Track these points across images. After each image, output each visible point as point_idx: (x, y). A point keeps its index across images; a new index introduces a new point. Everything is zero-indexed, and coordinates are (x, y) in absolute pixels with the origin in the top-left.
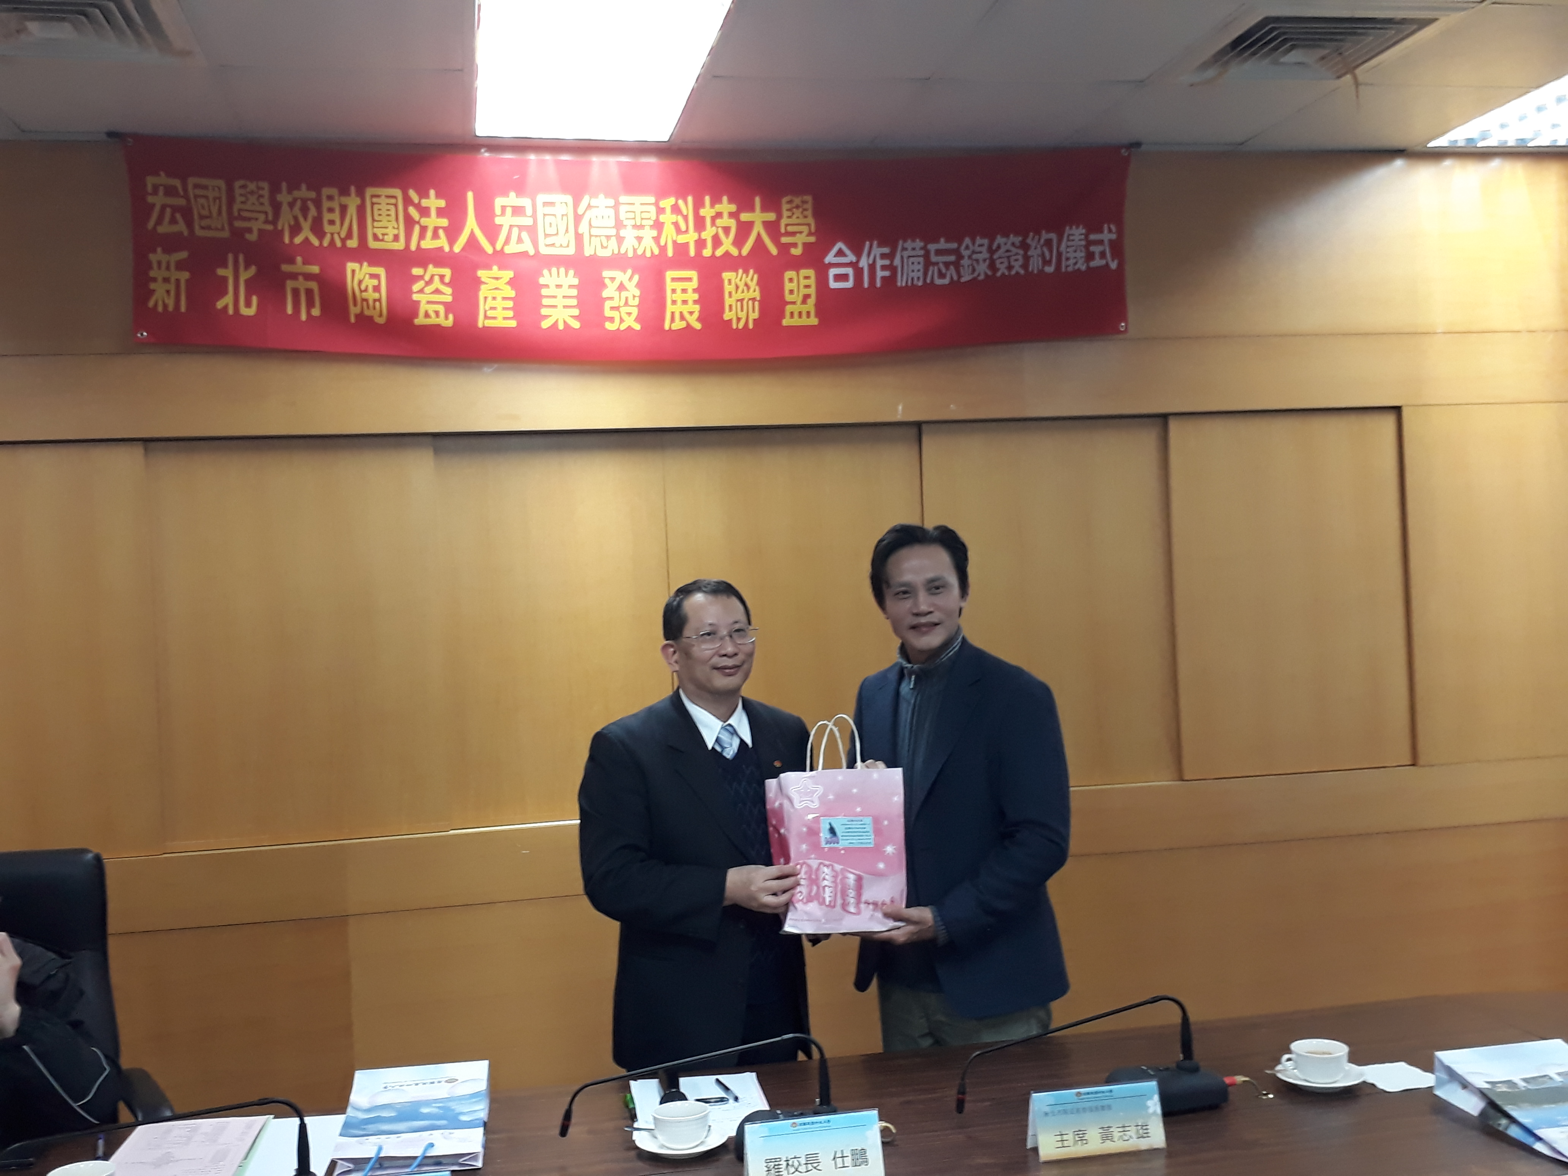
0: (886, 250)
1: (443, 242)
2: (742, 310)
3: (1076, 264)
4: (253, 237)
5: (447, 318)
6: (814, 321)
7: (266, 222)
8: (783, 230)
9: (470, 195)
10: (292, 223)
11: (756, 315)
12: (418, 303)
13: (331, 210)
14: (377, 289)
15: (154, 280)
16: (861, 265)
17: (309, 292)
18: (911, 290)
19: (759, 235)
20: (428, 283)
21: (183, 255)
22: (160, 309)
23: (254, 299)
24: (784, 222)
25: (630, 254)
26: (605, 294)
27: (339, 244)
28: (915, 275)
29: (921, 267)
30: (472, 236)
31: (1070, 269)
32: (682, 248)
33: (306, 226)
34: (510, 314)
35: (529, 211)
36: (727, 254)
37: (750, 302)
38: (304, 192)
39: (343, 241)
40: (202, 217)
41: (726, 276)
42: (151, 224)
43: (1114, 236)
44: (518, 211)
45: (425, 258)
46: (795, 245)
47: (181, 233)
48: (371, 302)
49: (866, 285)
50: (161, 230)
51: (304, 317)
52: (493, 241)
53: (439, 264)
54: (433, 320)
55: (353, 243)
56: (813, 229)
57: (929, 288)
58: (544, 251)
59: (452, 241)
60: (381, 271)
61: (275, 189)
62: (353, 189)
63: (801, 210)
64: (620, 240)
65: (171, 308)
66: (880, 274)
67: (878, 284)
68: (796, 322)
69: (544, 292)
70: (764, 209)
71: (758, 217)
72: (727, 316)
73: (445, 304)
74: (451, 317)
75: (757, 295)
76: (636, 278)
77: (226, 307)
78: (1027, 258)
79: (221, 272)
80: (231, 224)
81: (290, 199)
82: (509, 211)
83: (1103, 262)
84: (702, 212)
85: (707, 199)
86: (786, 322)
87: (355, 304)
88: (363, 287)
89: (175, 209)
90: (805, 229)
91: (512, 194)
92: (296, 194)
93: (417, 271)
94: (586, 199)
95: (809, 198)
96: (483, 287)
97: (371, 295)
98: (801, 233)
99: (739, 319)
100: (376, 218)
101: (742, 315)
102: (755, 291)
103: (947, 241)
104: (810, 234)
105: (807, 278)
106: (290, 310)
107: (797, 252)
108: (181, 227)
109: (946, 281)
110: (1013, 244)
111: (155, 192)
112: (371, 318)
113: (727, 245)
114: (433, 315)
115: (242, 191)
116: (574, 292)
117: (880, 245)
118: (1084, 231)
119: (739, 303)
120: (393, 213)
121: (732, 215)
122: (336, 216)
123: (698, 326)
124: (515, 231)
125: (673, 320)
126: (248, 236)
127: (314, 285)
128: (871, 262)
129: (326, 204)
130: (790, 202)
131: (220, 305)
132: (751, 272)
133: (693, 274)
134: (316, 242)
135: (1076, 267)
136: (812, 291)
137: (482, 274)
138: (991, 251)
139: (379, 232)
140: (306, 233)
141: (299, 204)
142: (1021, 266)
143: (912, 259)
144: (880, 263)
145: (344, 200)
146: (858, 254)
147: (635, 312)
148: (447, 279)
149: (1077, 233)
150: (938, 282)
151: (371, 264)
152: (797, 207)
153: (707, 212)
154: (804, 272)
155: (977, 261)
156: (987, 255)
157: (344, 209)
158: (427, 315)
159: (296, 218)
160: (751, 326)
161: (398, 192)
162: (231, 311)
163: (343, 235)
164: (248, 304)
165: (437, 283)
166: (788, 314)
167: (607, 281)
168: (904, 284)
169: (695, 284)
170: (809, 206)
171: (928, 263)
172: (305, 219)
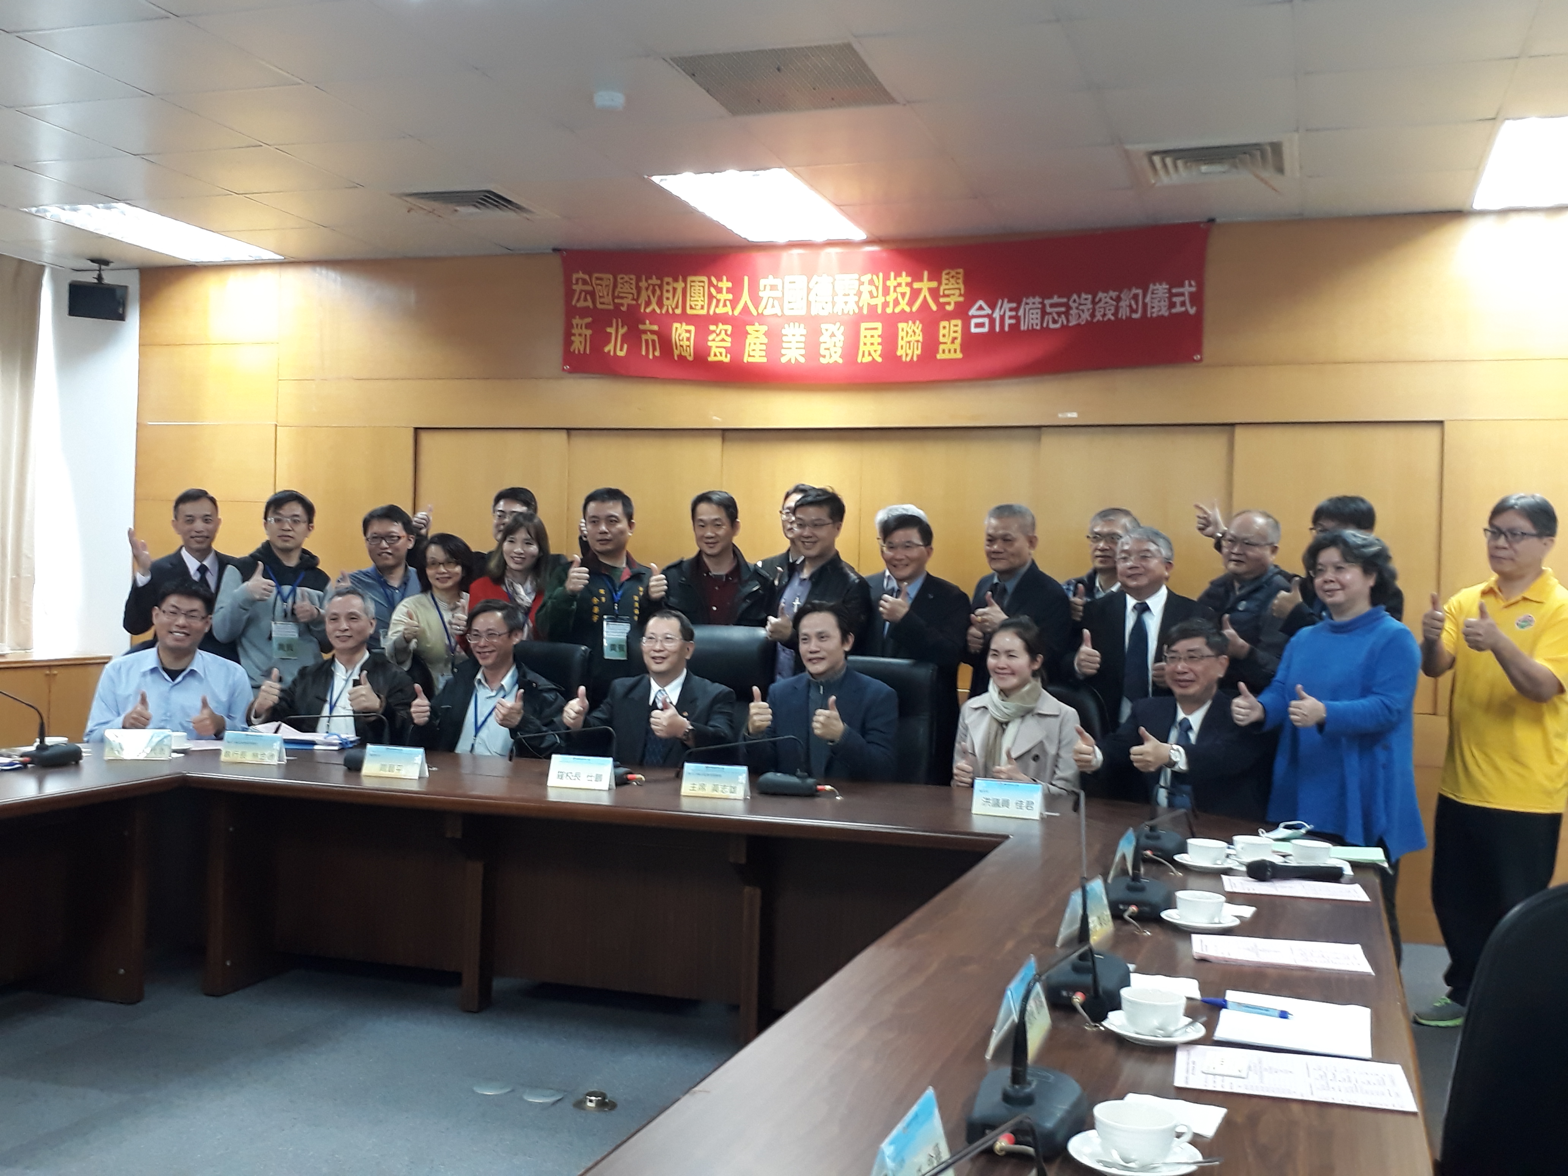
0: (1014, 305)
1: (728, 309)
2: (910, 348)
3: (1160, 311)
4: (624, 309)
5: (726, 356)
6: (959, 355)
7: (633, 299)
8: (941, 293)
9: (746, 279)
10: (647, 299)
11: (919, 352)
12: (710, 347)
13: (668, 291)
14: (688, 339)
15: (574, 335)
16: (994, 316)
17: (653, 341)
18: (1031, 332)
19: (925, 297)
20: (718, 335)
21: (589, 320)
22: (577, 352)
23: (625, 346)
24: (942, 289)
25: (840, 313)
26: (822, 339)
27: (671, 311)
28: (1035, 322)
29: (1039, 316)
30: (746, 306)
31: (1154, 315)
32: (872, 308)
33: (654, 301)
34: (764, 353)
35: (780, 288)
36: (903, 311)
37: (916, 344)
38: (654, 281)
39: (673, 310)
40: (600, 297)
41: (901, 325)
42: (574, 303)
43: (1193, 289)
44: (773, 288)
45: (717, 319)
46: (949, 303)
47: (589, 307)
48: (685, 348)
49: (997, 329)
50: (579, 305)
51: (651, 357)
52: (757, 308)
53: (725, 323)
54: (719, 358)
55: (678, 311)
56: (962, 292)
57: (1045, 330)
58: (787, 313)
59: (733, 309)
60: (692, 328)
61: (639, 280)
62: (681, 277)
63: (955, 278)
64: (834, 304)
65: (582, 352)
66: (1008, 322)
67: (1007, 329)
68: (947, 356)
69: (784, 339)
70: (930, 279)
71: (925, 285)
72: (899, 353)
73: (725, 348)
74: (729, 356)
75: (920, 338)
76: (842, 328)
77: (609, 352)
78: (1117, 308)
79: (609, 330)
80: (613, 301)
81: (646, 285)
82: (768, 288)
83: (1183, 309)
84: (888, 283)
85: (892, 274)
86: (940, 356)
87: (676, 348)
88: (681, 338)
89: (587, 292)
90: (957, 292)
91: (771, 277)
92: (650, 282)
93: (712, 328)
94: (815, 278)
95: (961, 270)
96: (749, 336)
97: (685, 343)
98: (954, 295)
99: (907, 355)
100: (693, 294)
101: (910, 352)
102: (919, 335)
103: (1059, 297)
104: (960, 295)
105: (956, 326)
106: (644, 353)
107: (949, 308)
108: (589, 304)
109: (1058, 326)
110: (1111, 298)
111: (577, 283)
112: (685, 357)
113: (903, 305)
114: (718, 354)
115: (622, 281)
116: (803, 339)
117: (1010, 301)
118: (1167, 287)
119: (908, 345)
120: (702, 292)
121: (907, 284)
122: (670, 295)
123: (879, 360)
124: (771, 300)
125: (863, 356)
126: (622, 308)
127: (655, 337)
128: (1002, 313)
129: (666, 287)
130: (948, 274)
131: (606, 349)
132: (918, 322)
133: (879, 325)
134: (658, 311)
135: (1160, 313)
136: (959, 335)
137: (749, 328)
138: (1094, 303)
139: (693, 304)
140: (654, 306)
141: (651, 287)
142: (1112, 315)
143: (1031, 311)
144: (1008, 314)
145: (675, 285)
146: (993, 307)
147: (839, 351)
148: (729, 332)
149: (1161, 289)
150: (1052, 326)
151: (687, 324)
152: (953, 277)
153: (891, 283)
154: (953, 322)
155: (1083, 311)
156: (1090, 306)
157: (675, 289)
158: (715, 355)
159: (649, 297)
160: (915, 359)
161: (705, 279)
162: (612, 353)
163: (673, 307)
164: (621, 350)
165: (723, 335)
166: (941, 351)
167: (824, 331)
168: (1026, 327)
169: (879, 332)
170: (961, 276)
171: (1044, 313)
172: (654, 296)
